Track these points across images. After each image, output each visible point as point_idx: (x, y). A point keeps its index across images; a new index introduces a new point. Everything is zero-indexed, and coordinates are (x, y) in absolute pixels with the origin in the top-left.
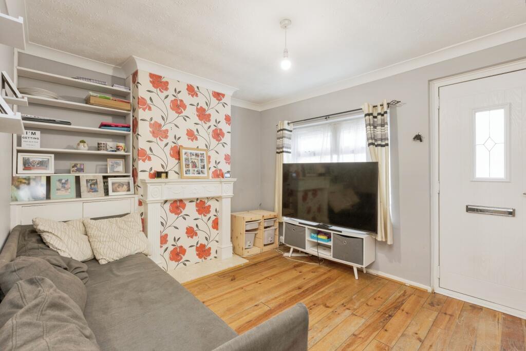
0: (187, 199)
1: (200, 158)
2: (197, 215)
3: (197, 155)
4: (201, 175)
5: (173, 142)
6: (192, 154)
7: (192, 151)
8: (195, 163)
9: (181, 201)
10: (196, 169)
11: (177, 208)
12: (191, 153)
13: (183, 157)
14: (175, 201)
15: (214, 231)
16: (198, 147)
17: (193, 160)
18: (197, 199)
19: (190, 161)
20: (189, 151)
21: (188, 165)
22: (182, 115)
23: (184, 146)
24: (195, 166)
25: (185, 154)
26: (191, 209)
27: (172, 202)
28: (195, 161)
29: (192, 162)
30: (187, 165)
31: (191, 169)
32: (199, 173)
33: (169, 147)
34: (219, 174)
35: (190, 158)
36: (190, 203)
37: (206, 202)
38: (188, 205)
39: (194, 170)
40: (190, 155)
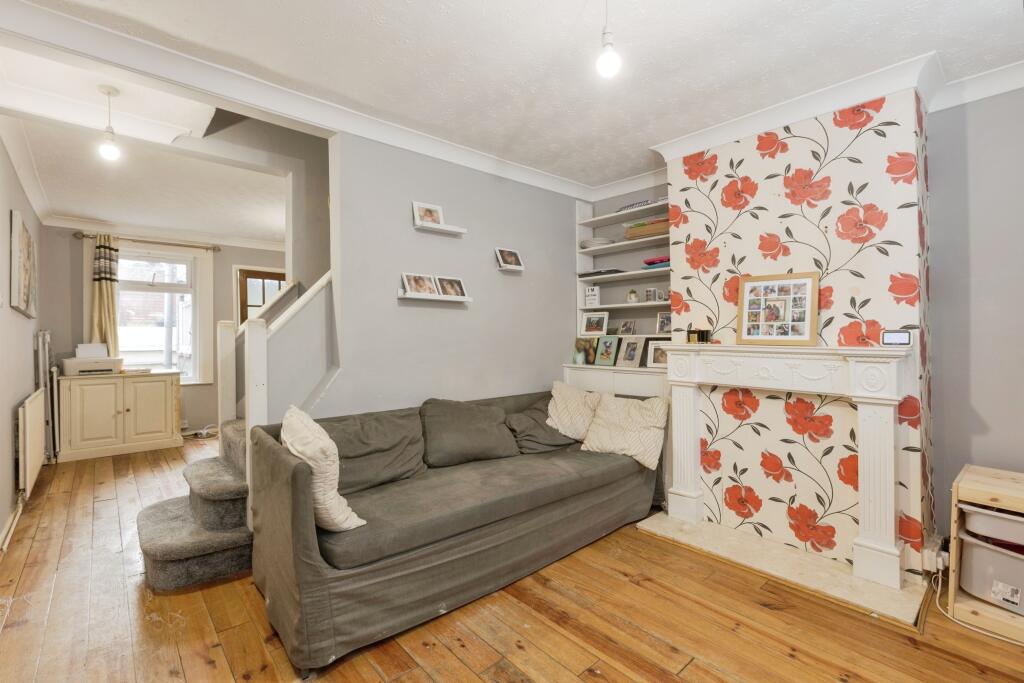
0: (761, 391)
1: (792, 296)
3: (783, 290)
4: (791, 337)
5: (729, 271)
6: (769, 290)
7: (770, 284)
8: (778, 309)
9: (746, 392)
10: (777, 324)
11: (739, 404)
12: (766, 288)
13: (747, 297)
14: (734, 391)
16: (791, 271)
17: (772, 304)
18: (789, 395)
19: (763, 306)
20: (762, 284)
21: (757, 315)
23: (753, 274)
24: (774, 314)
25: (751, 291)
27: (727, 391)
28: (778, 304)
29: (768, 307)
30: (754, 316)
31: (762, 322)
32: (785, 333)
33: (720, 282)
35: (762, 298)
36: (769, 400)
37: (816, 407)
38: (764, 403)
39: (772, 326)
40: (763, 292)
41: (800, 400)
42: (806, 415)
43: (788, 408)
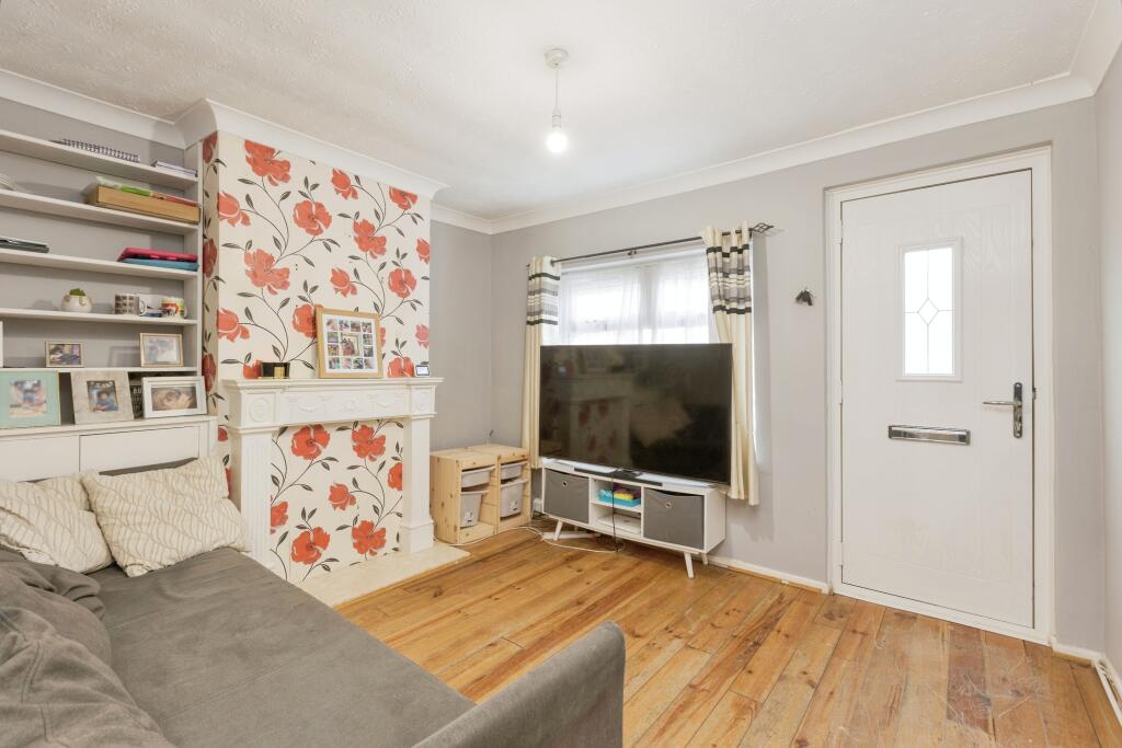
0: (331, 424)
1: (362, 333)
2: (354, 459)
3: (355, 326)
4: (365, 370)
5: (301, 298)
6: (343, 325)
7: (344, 318)
8: (352, 344)
9: (318, 427)
10: (353, 358)
11: (310, 443)
12: (341, 322)
13: (324, 330)
14: (305, 429)
15: (393, 493)
16: (357, 309)
17: (347, 338)
18: (356, 423)
19: (340, 340)
21: (336, 348)
22: (320, 236)
23: (326, 307)
24: (350, 350)
25: (328, 324)
26: (340, 445)
27: (298, 430)
28: (352, 339)
29: (344, 341)
30: (334, 349)
31: (341, 356)
32: (360, 367)
33: (290, 308)
34: (403, 369)
35: (339, 332)
36: (340, 432)
37: (375, 430)
38: (335, 436)
39: (349, 360)
40: (338, 326)
41: (364, 427)
42: (367, 440)
43: (355, 437)
